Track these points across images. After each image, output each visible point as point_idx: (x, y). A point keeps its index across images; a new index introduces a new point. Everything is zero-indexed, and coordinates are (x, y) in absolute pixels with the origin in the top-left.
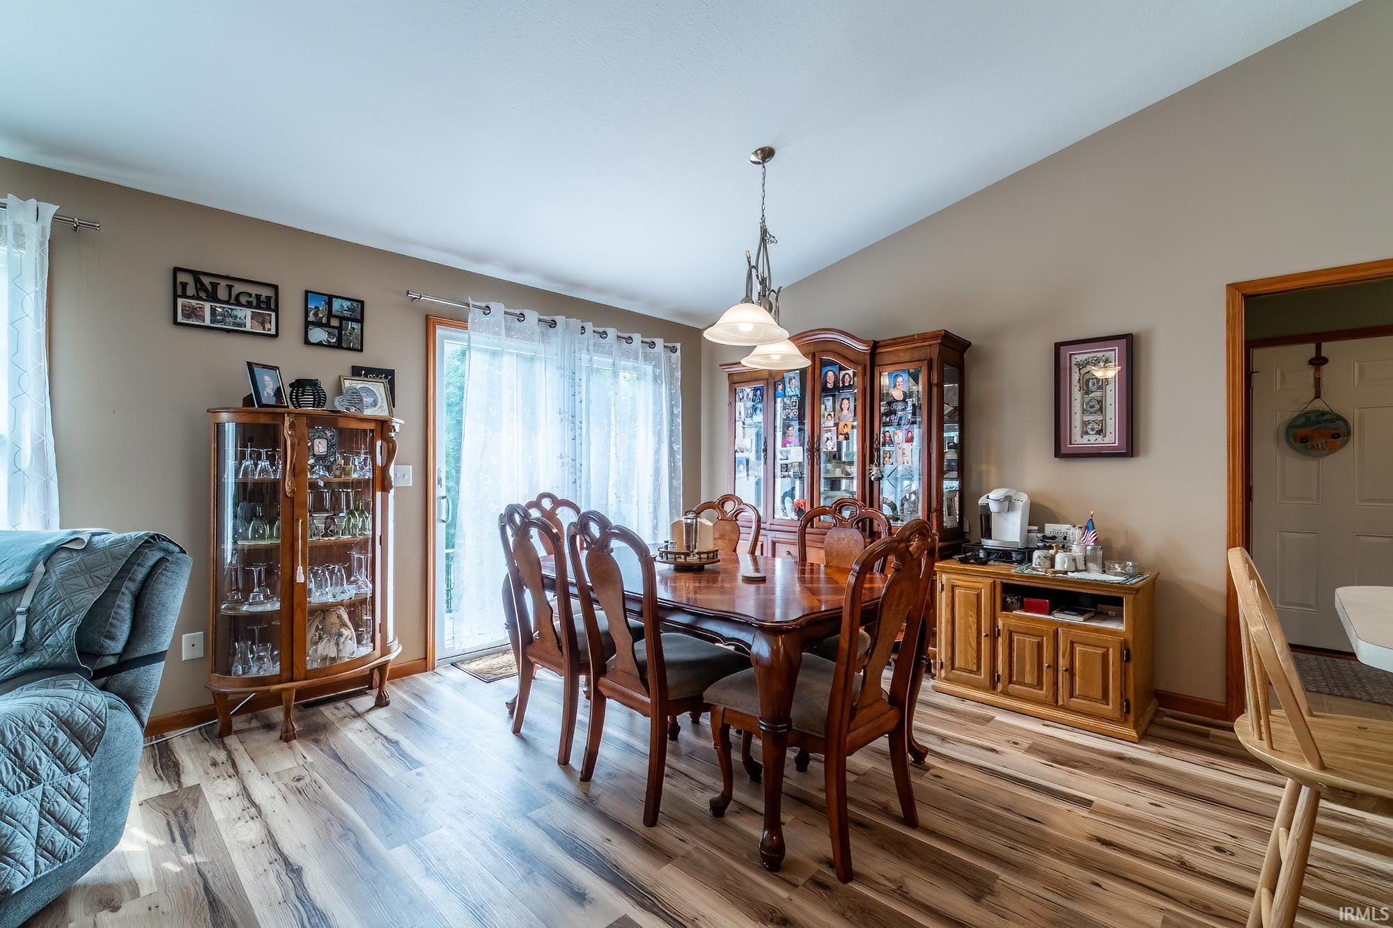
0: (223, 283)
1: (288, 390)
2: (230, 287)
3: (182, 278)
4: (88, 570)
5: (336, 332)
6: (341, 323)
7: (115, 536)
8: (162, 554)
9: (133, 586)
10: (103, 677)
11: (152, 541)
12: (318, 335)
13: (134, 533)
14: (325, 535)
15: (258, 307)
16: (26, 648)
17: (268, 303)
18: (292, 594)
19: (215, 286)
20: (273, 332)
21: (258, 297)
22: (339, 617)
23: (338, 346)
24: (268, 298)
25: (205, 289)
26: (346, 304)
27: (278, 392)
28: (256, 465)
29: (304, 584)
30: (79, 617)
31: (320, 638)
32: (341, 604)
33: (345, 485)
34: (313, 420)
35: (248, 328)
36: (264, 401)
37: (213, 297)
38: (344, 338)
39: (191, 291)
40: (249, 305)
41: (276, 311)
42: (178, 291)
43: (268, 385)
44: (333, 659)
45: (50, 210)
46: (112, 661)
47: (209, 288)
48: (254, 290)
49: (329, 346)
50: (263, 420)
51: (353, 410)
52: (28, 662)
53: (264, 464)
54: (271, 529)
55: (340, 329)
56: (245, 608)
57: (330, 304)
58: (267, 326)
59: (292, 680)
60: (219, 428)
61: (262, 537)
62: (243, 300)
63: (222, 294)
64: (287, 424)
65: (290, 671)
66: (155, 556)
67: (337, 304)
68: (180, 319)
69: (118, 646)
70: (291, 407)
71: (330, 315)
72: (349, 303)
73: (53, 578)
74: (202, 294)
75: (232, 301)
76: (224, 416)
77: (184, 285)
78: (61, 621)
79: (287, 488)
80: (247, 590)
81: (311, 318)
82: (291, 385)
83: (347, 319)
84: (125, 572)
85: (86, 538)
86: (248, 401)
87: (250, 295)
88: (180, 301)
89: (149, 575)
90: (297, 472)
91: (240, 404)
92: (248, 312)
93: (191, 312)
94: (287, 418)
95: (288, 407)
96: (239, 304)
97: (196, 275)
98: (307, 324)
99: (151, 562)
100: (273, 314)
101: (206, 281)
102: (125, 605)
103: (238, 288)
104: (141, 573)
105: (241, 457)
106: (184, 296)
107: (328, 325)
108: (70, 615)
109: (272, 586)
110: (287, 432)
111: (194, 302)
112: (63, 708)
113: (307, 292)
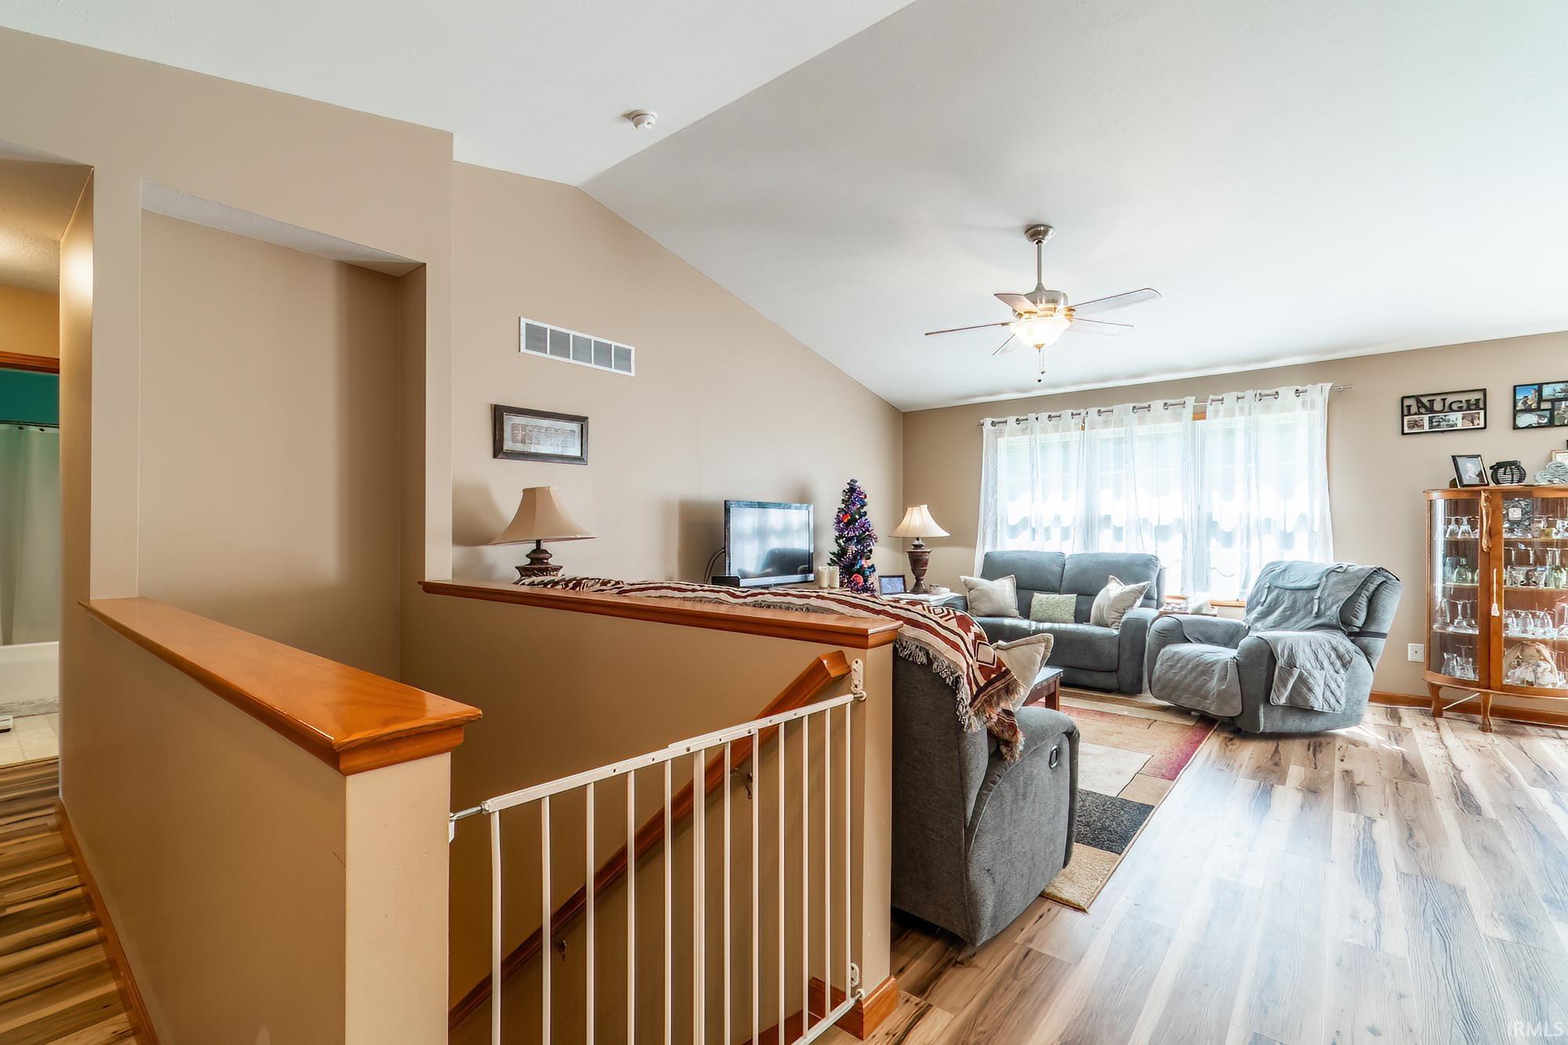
0: (1438, 399)
1: (1489, 472)
2: (1444, 400)
3: (1407, 402)
4: (1346, 582)
5: (1548, 414)
6: (1553, 405)
7: (1359, 567)
8: (1384, 579)
9: (1368, 594)
10: (1354, 636)
11: (1378, 571)
12: (1525, 420)
13: (1371, 566)
14: (1529, 584)
15: (1468, 409)
16: (1318, 615)
17: (1477, 404)
18: (1488, 625)
19: (1432, 402)
20: (1483, 426)
21: (1468, 401)
22: (1538, 651)
23: (1551, 424)
24: (1477, 400)
25: (1424, 406)
26: (1559, 387)
27: (1480, 475)
28: (1459, 528)
29: (1499, 619)
30: (1341, 603)
31: (1519, 665)
32: (1544, 642)
33: (1550, 544)
34: (1509, 496)
35: (1459, 427)
36: (1465, 483)
37: (1430, 410)
38: (1556, 417)
39: (1414, 409)
40: (1460, 409)
41: (1485, 409)
42: (1405, 411)
43: (1470, 472)
44: (1531, 684)
45: (1329, 386)
46: (1357, 630)
47: (1428, 404)
48: (1464, 398)
49: (1540, 426)
50: (1464, 496)
51: (1556, 481)
52: (1319, 621)
53: (1465, 527)
54: (1473, 576)
55: (1552, 410)
56: (1451, 629)
57: (1540, 391)
58: (1476, 422)
59: (1489, 688)
60: (1431, 503)
61: (1465, 580)
62: (1454, 407)
63: (1438, 406)
64: (1483, 498)
65: (1487, 679)
66: (1379, 580)
67: (1547, 391)
68: (1406, 430)
69: (1360, 622)
70: (1492, 485)
71: (1540, 399)
72: (1562, 386)
73: (1330, 584)
74: (1423, 410)
75: (1446, 409)
76: (1435, 495)
77: (1409, 407)
78: (1333, 604)
79: (1484, 547)
80: (1454, 616)
81: (1520, 406)
82: (1491, 468)
83: (1560, 400)
84: (1363, 585)
85: (1345, 567)
86: (1453, 484)
87: (1461, 402)
88: (1406, 419)
89: (1377, 589)
90: (1492, 533)
91: (1447, 486)
92: (1460, 415)
93: (1415, 424)
94: (1483, 493)
95: (1488, 485)
96: (1451, 410)
97: (1417, 398)
98: (1515, 412)
99: (1378, 583)
100: (1482, 412)
101: (1425, 400)
102: (1363, 602)
103: (1450, 399)
104: (1372, 588)
105: (1448, 522)
106: (1409, 414)
107: (1538, 409)
108: (1338, 602)
109: (1474, 616)
110: (1483, 503)
111: (1416, 417)
112: (1334, 642)
113: (1517, 386)
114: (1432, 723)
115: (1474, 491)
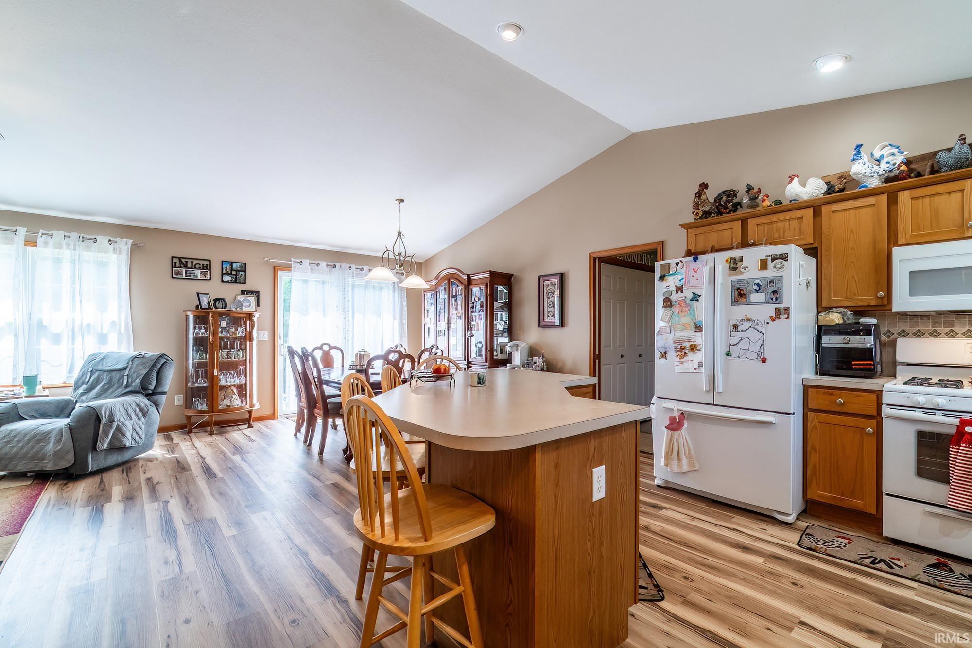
0: (190, 261)
1: (213, 302)
2: (192, 262)
3: (175, 260)
4: (144, 364)
5: (234, 276)
6: (236, 273)
7: (151, 354)
8: (166, 360)
9: (157, 370)
10: (148, 396)
11: (162, 356)
12: (227, 278)
13: (158, 353)
14: (228, 359)
15: (203, 269)
16: (127, 386)
17: (206, 268)
18: (213, 380)
19: (186, 262)
20: (209, 278)
21: (203, 265)
22: (232, 390)
23: (235, 282)
24: (207, 265)
25: (183, 263)
26: (239, 265)
27: (209, 304)
28: (200, 331)
29: (217, 376)
30: (142, 377)
31: (225, 398)
32: (234, 386)
33: (236, 339)
34: (221, 315)
35: (199, 278)
36: (203, 307)
37: (186, 266)
38: (238, 279)
39: (178, 265)
40: (200, 268)
41: (210, 270)
42: (174, 265)
43: (205, 301)
44: (229, 406)
45: (130, 241)
46: (151, 392)
47: (185, 263)
48: (201, 262)
49: (232, 282)
50: (203, 314)
51: (238, 309)
52: (128, 390)
53: (203, 330)
54: (206, 356)
55: (236, 275)
56: (196, 385)
57: (232, 265)
58: (206, 276)
59: (213, 412)
60: (187, 317)
61: (202, 358)
62: (197, 266)
63: (189, 265)
64: (210, 316)
65: (212, 409)
66: (163, 361)
67: (234, 265)
68: (174, 276)
69: (152, 388)
70: (214, 309)
71: (232, 270)
72: (240, 264)
73: (134, 366)
74: (182, 266)
75: (193, 268)
76: (189, 313)
77: (175, 263)
78: (136, 378)
79: (211, 340)
80: (197, 378)
81: (224, 272)
82: (214, 300)
83: (239, 271)
84: (154, 365)
85: (143, 354)
86: (197, 307)
87: (200, 265)
88: (174, 269)
89: (161, 367)
90: (215, 334)
92: (199, 271)
93: (178, 273)
94: (211, 314)
95: (212, 309)
96: (196, 268)
97: (180, 259)
98: (223, 274)
99: (162, 363)
100: (209, 271)
101: (183, 260)
102: (154, 375)
103: (195, 262)
104: (159, 366)
105: (195, 328)
106: (175, 267)
107: (231, 274)
108: (140, 376)
109: (206, 377)
110: (211, 319)
111: (179, 269)
112: (138, 401)
113: (222, 261)
114: (188, 437)
115: (206, 311)
